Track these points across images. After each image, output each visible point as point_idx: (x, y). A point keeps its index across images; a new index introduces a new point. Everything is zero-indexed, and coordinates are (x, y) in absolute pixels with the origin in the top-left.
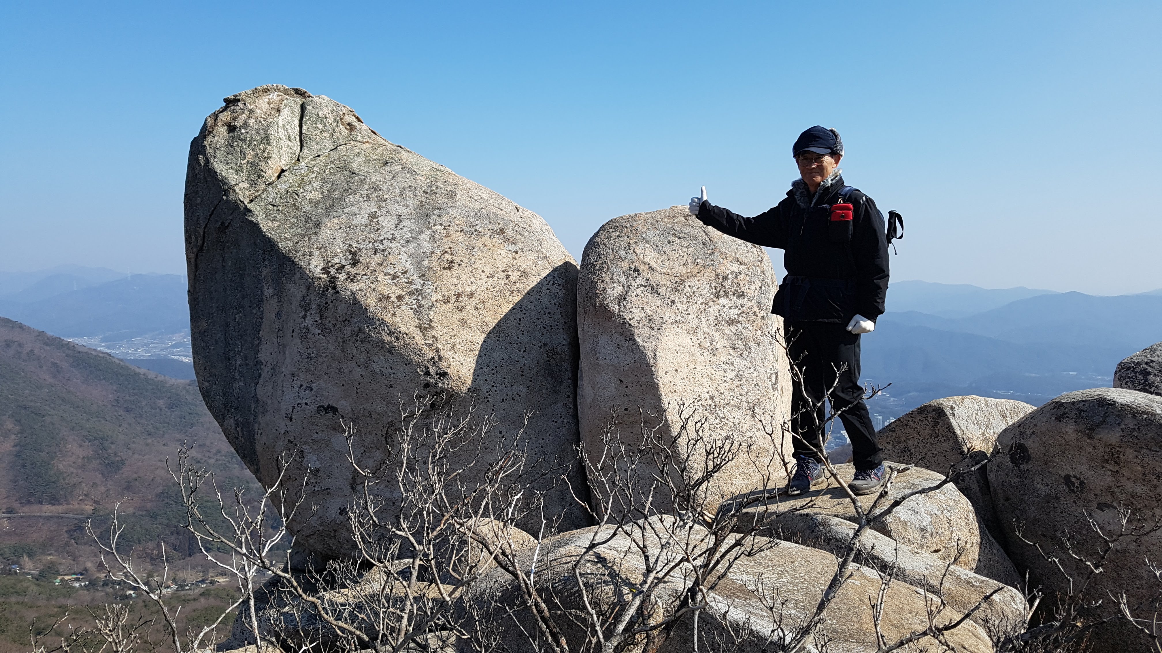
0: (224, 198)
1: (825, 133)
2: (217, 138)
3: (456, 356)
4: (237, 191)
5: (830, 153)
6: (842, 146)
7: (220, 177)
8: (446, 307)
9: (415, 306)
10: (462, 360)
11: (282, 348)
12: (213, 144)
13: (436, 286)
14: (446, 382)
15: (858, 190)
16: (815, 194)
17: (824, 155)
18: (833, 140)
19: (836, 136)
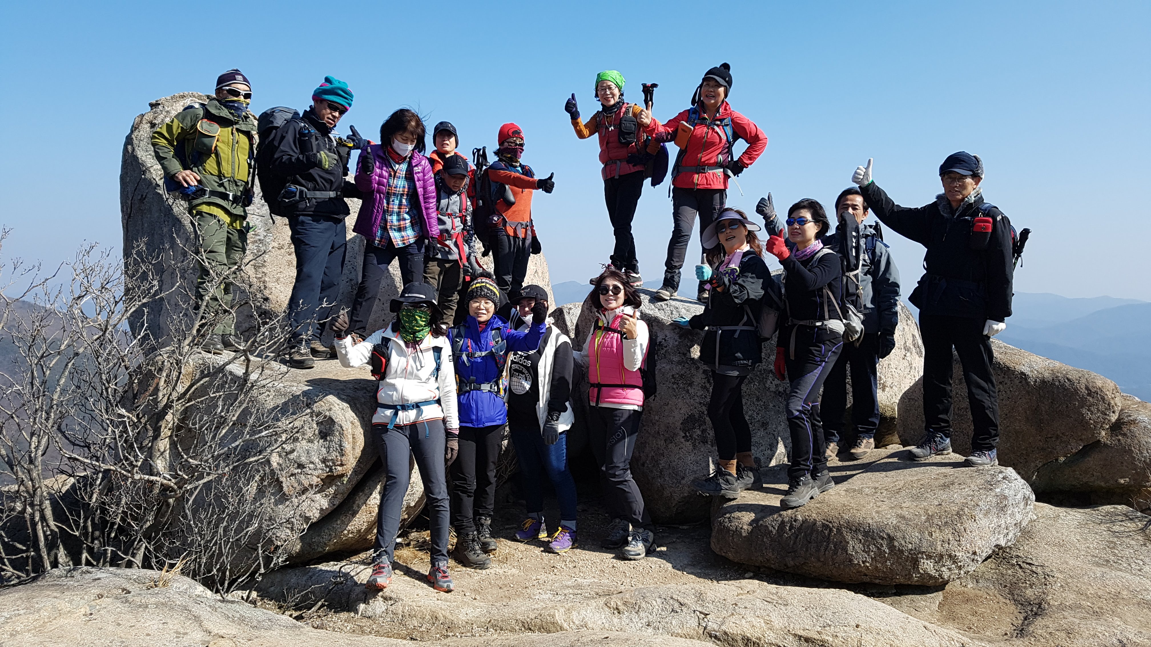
0: (143, 176)
1: (969, 158)
2: (141, 132)
3: (278, 286)
4: (152, 171)
5: (971, 175)
6: (982, 171)
7: (140, 161)
8: (279, 252)
9: (255, 251)
10: (282, 290)
12: (139, 137)
13: (275, 236)
14: (267, 305)
15: (997, 208)
16: (957, 209)
17: (966, 176)
18: (975, 164)
19: (978, 162)
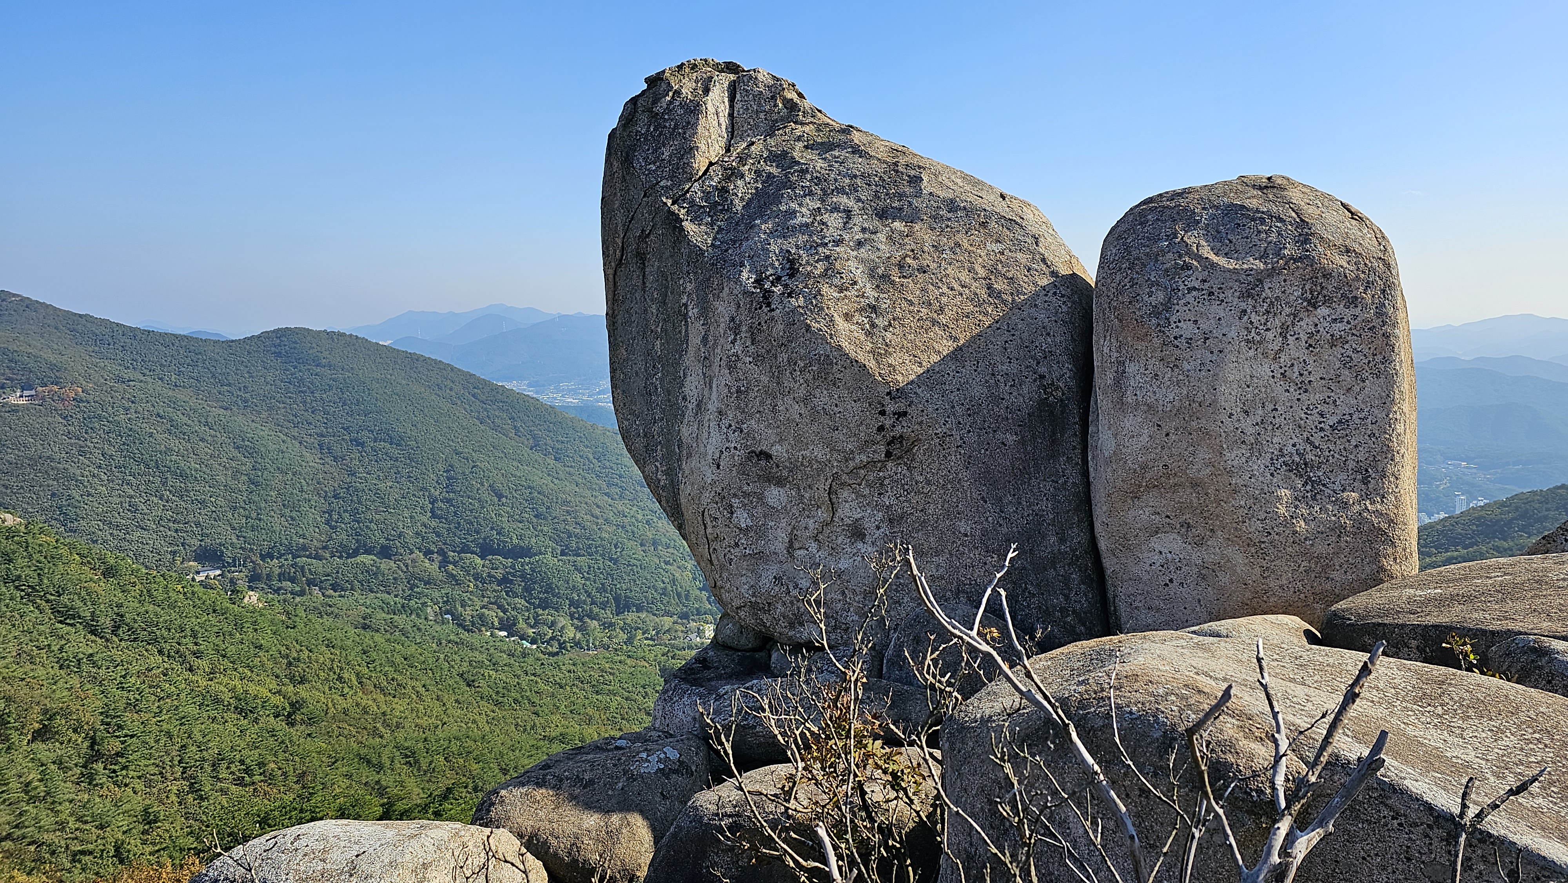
11: (708, 381)
